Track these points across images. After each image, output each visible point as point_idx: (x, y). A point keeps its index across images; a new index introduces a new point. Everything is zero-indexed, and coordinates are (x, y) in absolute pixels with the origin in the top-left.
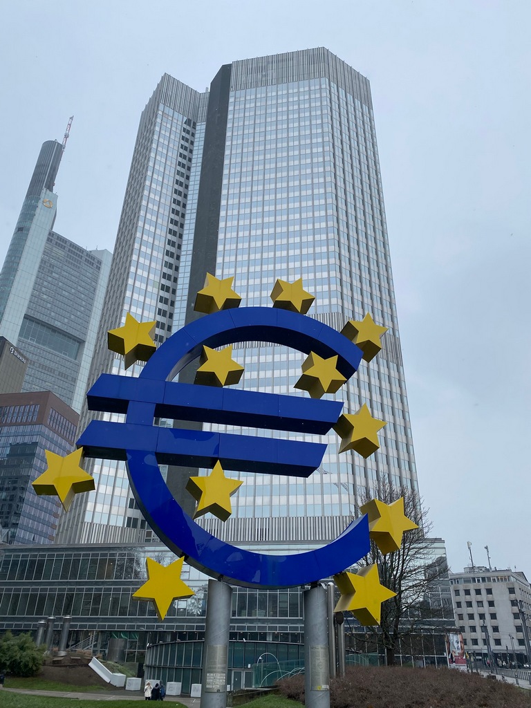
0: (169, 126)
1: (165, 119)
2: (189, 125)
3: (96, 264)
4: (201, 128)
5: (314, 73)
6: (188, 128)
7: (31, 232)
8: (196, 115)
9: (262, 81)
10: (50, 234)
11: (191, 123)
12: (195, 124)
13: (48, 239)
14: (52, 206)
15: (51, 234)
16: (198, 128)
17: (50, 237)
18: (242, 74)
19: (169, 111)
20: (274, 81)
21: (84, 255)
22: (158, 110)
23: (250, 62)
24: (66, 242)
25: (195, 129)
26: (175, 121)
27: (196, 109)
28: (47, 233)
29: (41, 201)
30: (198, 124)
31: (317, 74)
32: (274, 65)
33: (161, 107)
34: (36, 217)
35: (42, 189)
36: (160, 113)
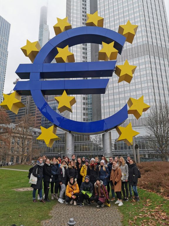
7: (43, 40)
14: (47, 30)
35: (43, 25)
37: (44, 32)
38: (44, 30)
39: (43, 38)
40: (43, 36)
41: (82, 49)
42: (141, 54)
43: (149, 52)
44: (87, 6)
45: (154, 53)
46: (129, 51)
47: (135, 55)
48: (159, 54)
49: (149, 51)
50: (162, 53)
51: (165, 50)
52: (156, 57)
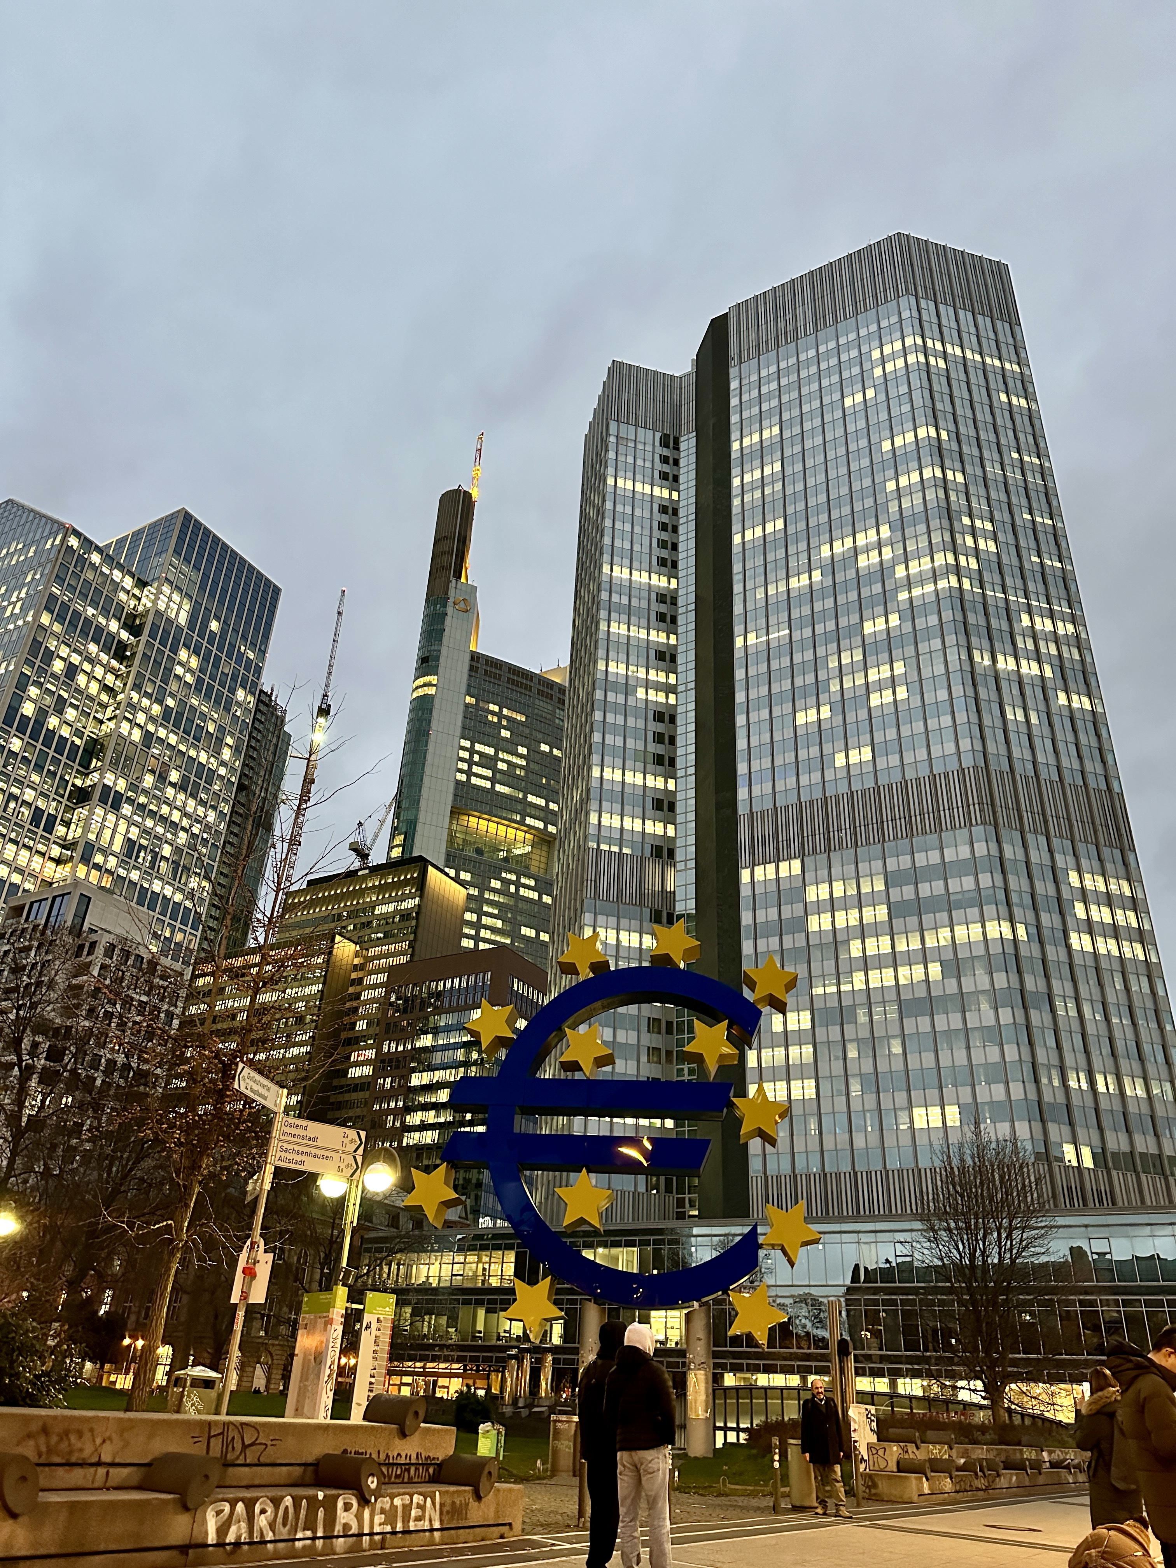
0: (630, 460)
1: (622, 449)
2: (666, 446)
3: (556, 695)
4: (688, 445)
5: (885, 291)
6: (666, 452)
7: (442, 660)
8: (676, 423)
9: (786, 333)
10: (472, 659)
11: (671, 442)
12: (677, 441)
13: (471, 668)
14: (468, 607)
15: (475, 657)
16: (683, 446)
17: (475, 664)
18: (748, 329)
19: (628, 431)
20: (810, 327)
21: (534, 684)
22: (608, 434)
23: (761, 301)
24: (501, 666)
25: (678, 449)
26: (640, 446)
27: (676, 410)
28: (468, 657)
29: (451, 601)
30: (682, 439)
31: (890, 293)
32: (808, 294)
33: (613, 426)
34: (446, 633)
35: (449, 582)
36: (612, 439)
37: (448, 621)
38: (450, 610)
39: (444, 651)
40: (445, 640)
41: (650, 759)
42: (952, 817)
43: (994, 813)
44: (680, 549)
45: (1021, 818)
46: (891, 795)
47: (923, 821)
48: (1046, 822)
49: (993, 805)
50: (1062, 813)
51: (1083, 799)
52: (1030, 837)
